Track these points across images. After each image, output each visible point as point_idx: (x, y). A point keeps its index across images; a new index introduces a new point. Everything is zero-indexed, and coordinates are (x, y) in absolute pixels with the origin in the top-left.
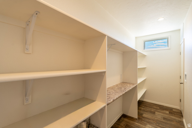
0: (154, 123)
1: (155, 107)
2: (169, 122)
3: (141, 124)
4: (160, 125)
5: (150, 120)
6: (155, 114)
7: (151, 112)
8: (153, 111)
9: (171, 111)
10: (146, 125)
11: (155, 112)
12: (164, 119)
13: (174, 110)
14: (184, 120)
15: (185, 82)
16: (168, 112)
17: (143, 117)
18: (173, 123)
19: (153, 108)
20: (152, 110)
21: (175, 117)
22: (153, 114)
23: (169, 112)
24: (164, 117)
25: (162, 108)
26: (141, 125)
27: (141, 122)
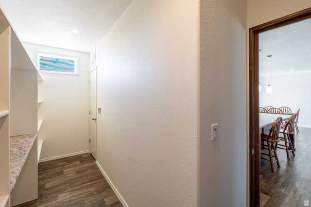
0: (67, 186)
1: (60, 164)
2: (84, 174)
3: (47, 202)
4: (76, 184)
5: (60, 186)
6: (63, 174)
7: (57, 174)
8: (59, 170)
9: (81, 158)
10: (57, 197)
11: (63, 172)
12: (77, 173)
13: (84, 156)
14: (97, 163)
15: (97, 118)
16: (78, 163)
17: (47, 189)
18: (88, 172)
19: (58, 167)
20: (57, 171)
21: (88, 163)
22: (61, 175)
23: (80, 162)
24: (77, 170)
25: (70, 160)
26: (49, 204)
27: (47, 199)
